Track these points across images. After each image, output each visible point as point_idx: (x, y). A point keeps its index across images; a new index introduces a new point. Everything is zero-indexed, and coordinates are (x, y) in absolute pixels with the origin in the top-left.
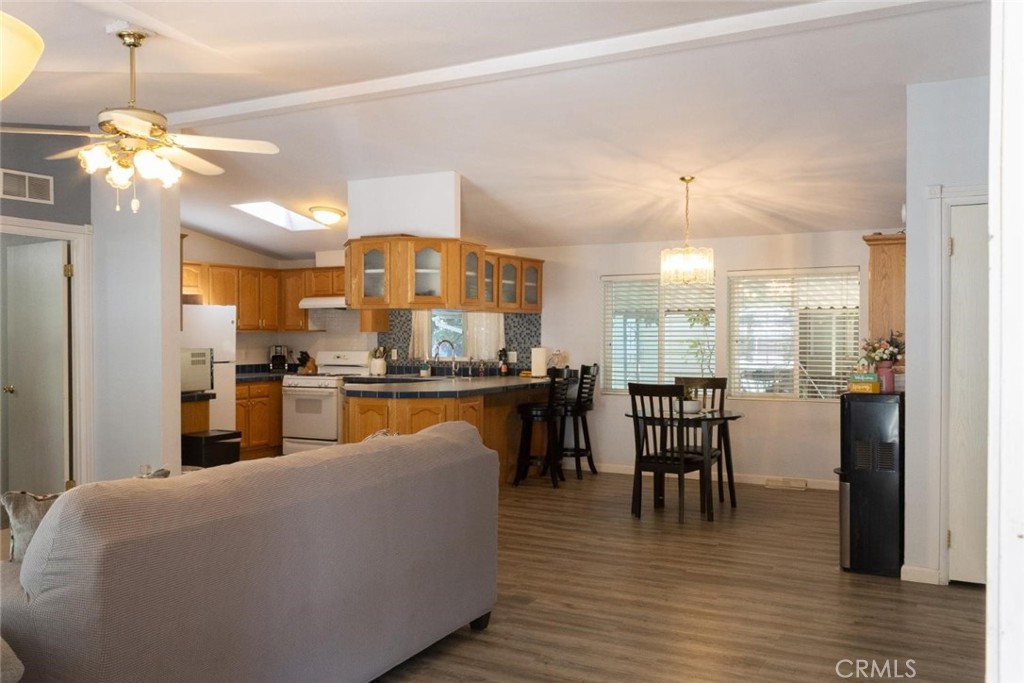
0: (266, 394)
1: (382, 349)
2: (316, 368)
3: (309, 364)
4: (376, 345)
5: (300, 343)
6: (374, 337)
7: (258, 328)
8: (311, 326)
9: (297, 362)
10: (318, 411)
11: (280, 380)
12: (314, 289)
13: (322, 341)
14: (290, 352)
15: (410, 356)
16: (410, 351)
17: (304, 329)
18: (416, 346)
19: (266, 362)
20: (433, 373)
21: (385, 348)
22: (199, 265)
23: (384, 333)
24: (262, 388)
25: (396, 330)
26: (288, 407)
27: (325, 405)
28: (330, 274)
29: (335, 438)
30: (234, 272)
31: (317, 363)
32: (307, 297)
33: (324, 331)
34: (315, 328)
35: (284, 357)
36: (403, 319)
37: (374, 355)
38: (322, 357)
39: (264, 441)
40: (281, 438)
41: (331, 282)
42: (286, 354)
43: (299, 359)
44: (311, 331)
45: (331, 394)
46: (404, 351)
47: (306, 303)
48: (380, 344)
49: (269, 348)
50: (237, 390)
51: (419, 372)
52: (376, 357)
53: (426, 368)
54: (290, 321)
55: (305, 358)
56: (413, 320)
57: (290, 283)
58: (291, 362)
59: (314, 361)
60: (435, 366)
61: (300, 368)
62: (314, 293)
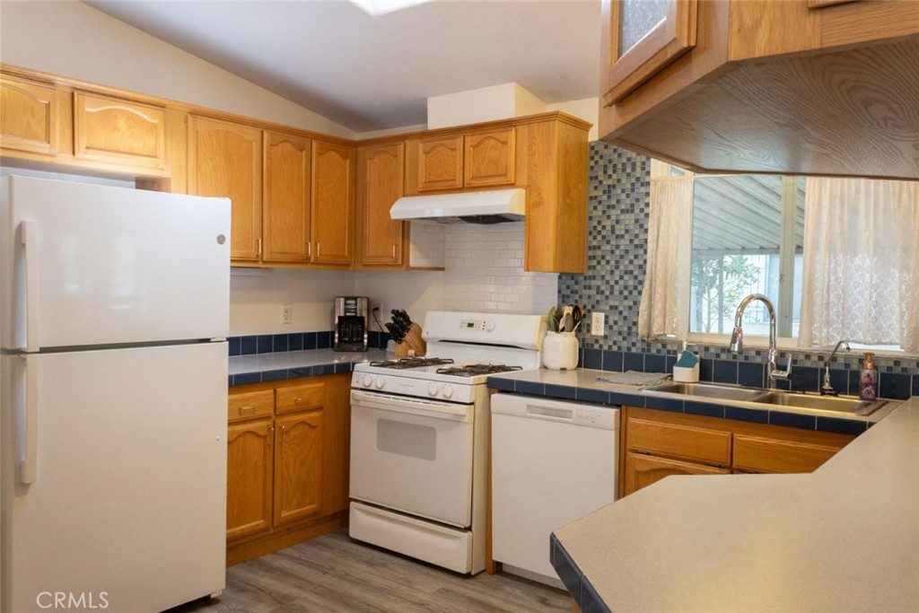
0: (315, 404)
1: (568, 310)
2: (424, 344)
3: (409, 336)
4: (553, 301)
5: (394, 293)
6: (551, 284)
7: (305, 261)
8: (415, 259)
9: (386, 330)
10: (429, 454)
11: (346, 371)
12: (422, 179)
13: (435, 289)
14: (374, 309)
15: (641, 329)
16: (641, 321)
17: (402, 263)
18: (658, 306)
19: (328, 329)
20: (704, 376)
21: (576, 309)
22: (162, 106)
23: (572, 276)
24: (310, 390)
25: (603, 269)
26: (363, 435)
27: (443, 441)
28: (459, 141)
29: (467, 525)
30: (252, 134)
31: (424, 335)
32: (405, 195)
33: (443, 269)
34: (424, 263)
35: (362, 319)
36: (624, 243)
37: (554, 324)
38: (436, 323)
39: (307, 508)
40: (347, 500)
41: (459, 159)
42: (365, 315)
43: (388, 326)
44: (414, 269)
45: (457, 420)
46: (625, 318)
47: (404, 208)
48: (563, 299)
49: (334, 300)
50: (231, 403)
51: (671, 371)
52: (557, 330)
53: (687, 363)
54: (375, 247)
55: (401, 325)
56: (650, 246)
57: (375, 167)
58: (374, 328)
59: (420, 330)
60: (711, 356)
61: (391, 343)
62: (420, 188)
